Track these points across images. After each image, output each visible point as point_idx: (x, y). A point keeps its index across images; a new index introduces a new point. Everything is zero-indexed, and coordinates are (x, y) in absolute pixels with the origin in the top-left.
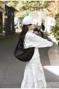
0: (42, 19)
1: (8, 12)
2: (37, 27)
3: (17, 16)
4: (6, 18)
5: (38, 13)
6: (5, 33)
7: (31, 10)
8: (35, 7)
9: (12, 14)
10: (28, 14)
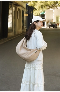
0: (56, 16)
1: (28, 11)
2: (52, 23)
3: (35, 14)
4: (27, 16)
5: (53, 10)
6: (26, 29)
7: (47, 8)
8: (51, 5)
9: (31, 12)
10: (45, 11)
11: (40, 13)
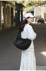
0: (44, 13)
1: (18, 8)
5: (41, 8)
6: (16, 24)
9: (21, 9)
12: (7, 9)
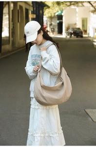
1: (36, 9)
2: (75, 29)
3: (47, 14)
4: (34, 18)
7: (66, 5)
9: (41, 12)
11: (55, 13)
12: (19, 11)
